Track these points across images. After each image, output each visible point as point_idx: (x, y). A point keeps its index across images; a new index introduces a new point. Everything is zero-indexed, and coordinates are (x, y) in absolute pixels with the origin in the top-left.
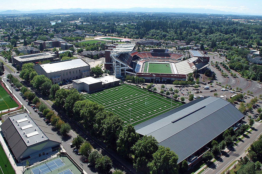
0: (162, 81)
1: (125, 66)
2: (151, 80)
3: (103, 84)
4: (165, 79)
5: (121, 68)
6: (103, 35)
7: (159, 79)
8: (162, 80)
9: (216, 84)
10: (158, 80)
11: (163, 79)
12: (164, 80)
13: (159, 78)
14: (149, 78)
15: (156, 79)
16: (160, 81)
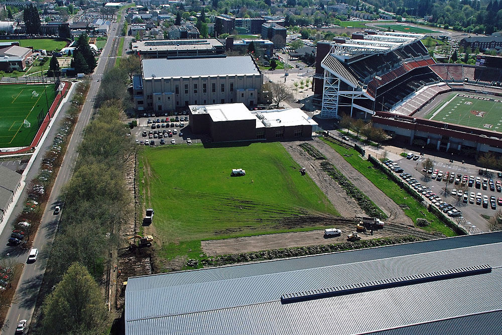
0: (448, 147)
1: (351, 89)
2: (412, 138)
4: (459, 143)
5: (340, 93)
6: (394, 18)
7: (438, 139)
8: (447, 145)
10: (434, 142)
11: (451, 142)
12: (454, 146)
13: (440, 136)
14: (407, 133)
15: (429, 140)
16: (440, 147)
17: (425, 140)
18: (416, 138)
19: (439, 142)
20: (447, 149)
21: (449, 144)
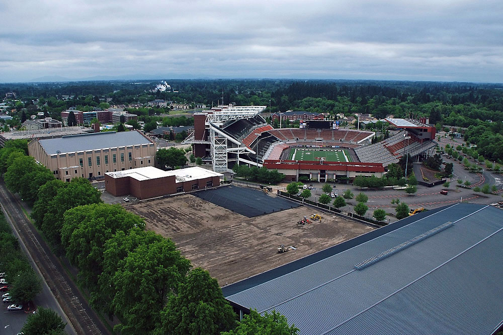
0: (326, 178)
2: (298, 176)
3: (177, 182)
4: (334, 174)
5: (228, 150)
7: (317, 174)
9: (459, 184)
10: (315, 176)
11: (328, 174)
12: (330, 177)
13: (319, 171)
15: (311, 175)
16: (320, 180)
17: (308, 176)
18: (300, 175)
19: (319, 175)
20: (326, 180)
21: (326, 176)
